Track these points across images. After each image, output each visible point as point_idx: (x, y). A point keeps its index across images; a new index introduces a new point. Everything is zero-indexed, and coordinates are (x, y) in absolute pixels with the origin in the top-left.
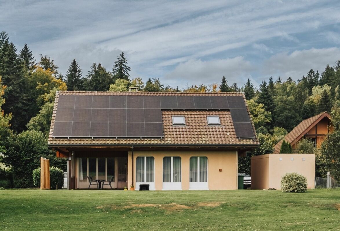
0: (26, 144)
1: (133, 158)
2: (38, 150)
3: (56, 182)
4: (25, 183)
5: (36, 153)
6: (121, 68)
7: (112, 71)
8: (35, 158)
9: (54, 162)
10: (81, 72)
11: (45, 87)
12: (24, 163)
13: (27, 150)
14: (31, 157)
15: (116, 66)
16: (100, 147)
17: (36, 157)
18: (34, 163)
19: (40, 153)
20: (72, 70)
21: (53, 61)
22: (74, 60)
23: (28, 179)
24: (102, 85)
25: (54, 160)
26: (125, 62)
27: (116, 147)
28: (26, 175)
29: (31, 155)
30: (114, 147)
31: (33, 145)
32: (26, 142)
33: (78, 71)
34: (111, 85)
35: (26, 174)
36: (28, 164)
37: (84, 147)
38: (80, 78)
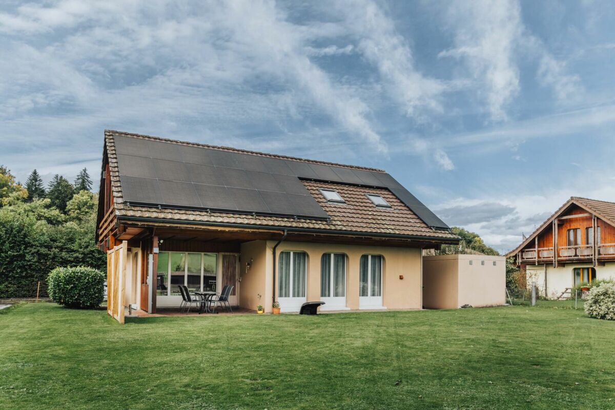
0: (12, 231)
1: (274, 253)
2: (34, 241)
3: (97, 295)
4: (7, 291)
5: (29, 246)
6: (83, 181)
7: (74, 183)
8: (27, 253)
9: (61, 260)
10: (41, 181)
11: (4, 191)
12: (8, 259)
13: (13, 241)
14: (21, 252)
15: (78, 179)
16: (227, 229)
17: (30, 252)
18: (25, 260)
19: (38, 246)
20: (33, 179)
21: (9, 171)
22: (35, 170)
23: (14, 284)
24: (64, 195)
25: (61, 258)
26: (87, 176)
27: (257, 230)
28: (10, 279)
29: (20, 249)
30: (252, 230)
31: (25, 234)
32: (12, 229)
33: (39, 180)
34: (74, 195)
35: (10, 277)
36: (15, 262)
37: (194, 227)
38: (41, 187)
